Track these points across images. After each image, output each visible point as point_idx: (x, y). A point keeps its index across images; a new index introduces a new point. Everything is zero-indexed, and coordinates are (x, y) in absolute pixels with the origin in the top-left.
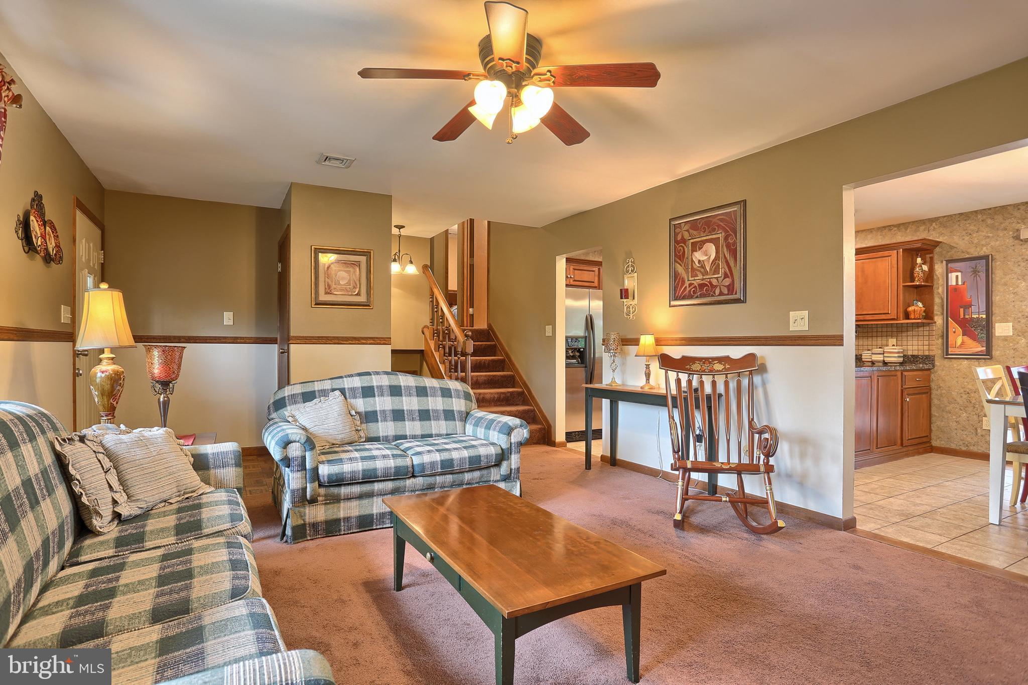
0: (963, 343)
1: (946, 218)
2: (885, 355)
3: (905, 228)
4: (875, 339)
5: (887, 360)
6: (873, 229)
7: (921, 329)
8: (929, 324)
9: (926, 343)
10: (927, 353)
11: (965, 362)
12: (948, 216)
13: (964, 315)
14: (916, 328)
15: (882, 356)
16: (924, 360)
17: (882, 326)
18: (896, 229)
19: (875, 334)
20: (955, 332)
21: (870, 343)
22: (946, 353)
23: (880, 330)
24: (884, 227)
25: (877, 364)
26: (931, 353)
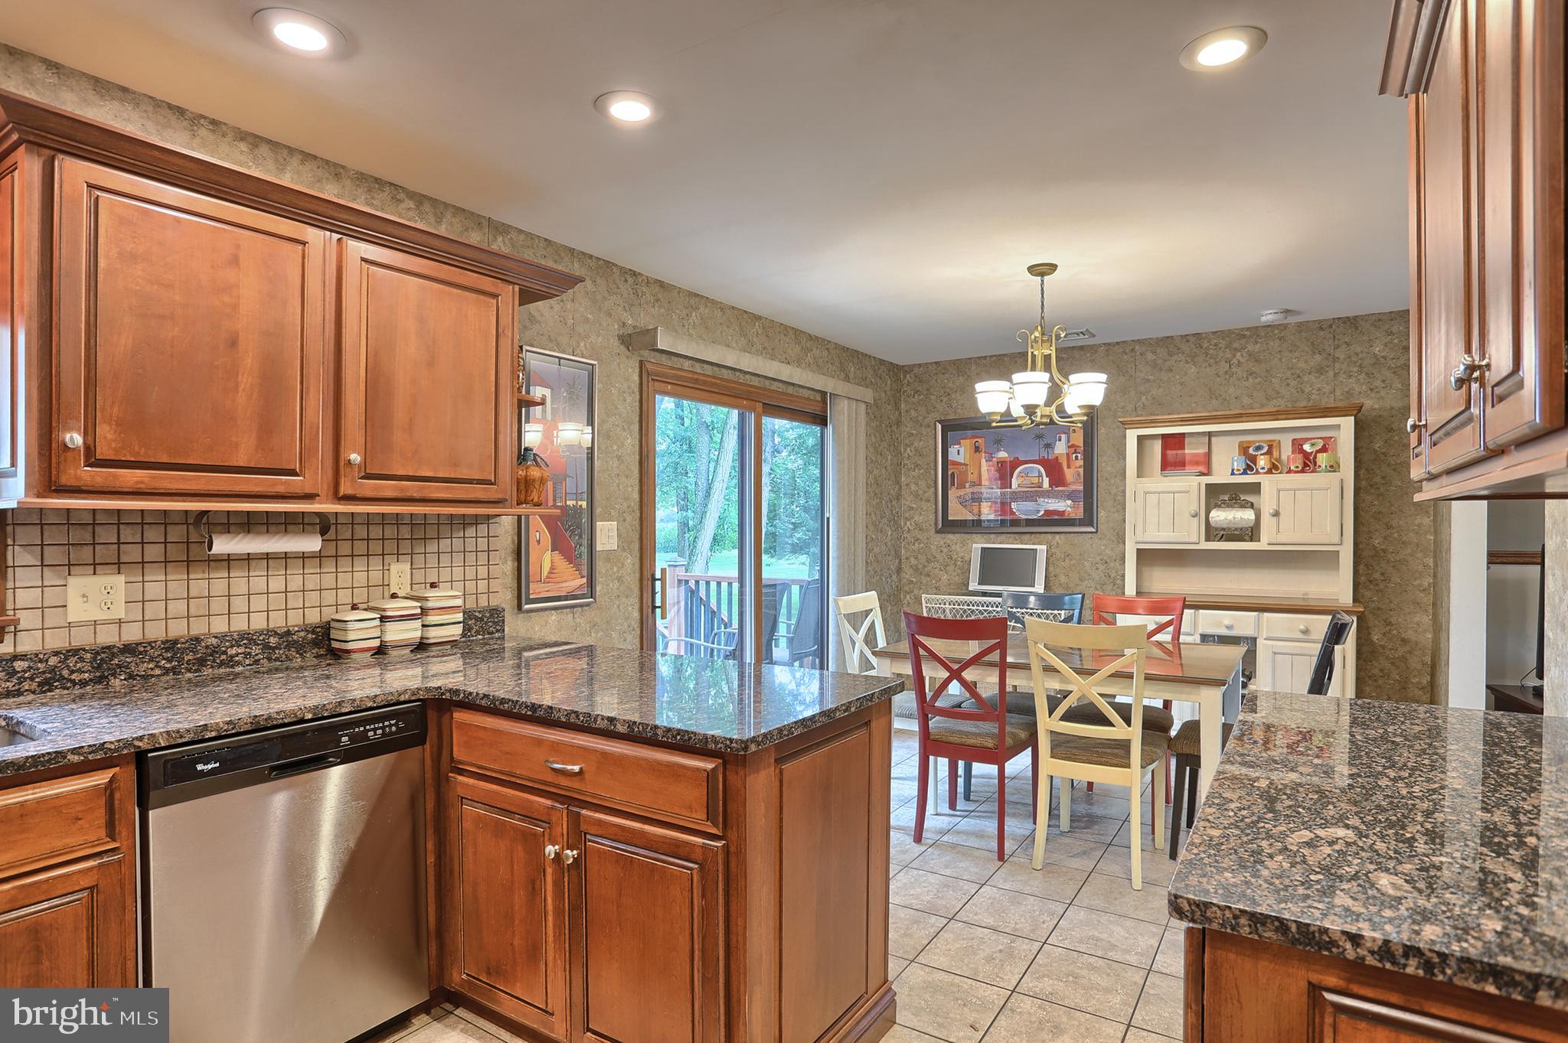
0: (552, 568)
1: (522, 237)
2: (432, 619)
3: (435, 214)
4: (345, 564)
5: (435, 635)
6: (343, 167)
7: (471, 532)
8: (488, 517)
9: (483, 572)
10: (483, 602)
11: (553, 618)
12: (528, 234)
13: (554, 500)
14: (459, 530)
15: (418, 624)
16: (486, 623)
17: (369, 520)
18: (412, 205)
19: (376, 547)
20: (539, 542)
21: (328, 580)
22: (520, 598)
23: (360, 531)
24: (377, 180)
25: (394, 653)
26: (494, 603)
